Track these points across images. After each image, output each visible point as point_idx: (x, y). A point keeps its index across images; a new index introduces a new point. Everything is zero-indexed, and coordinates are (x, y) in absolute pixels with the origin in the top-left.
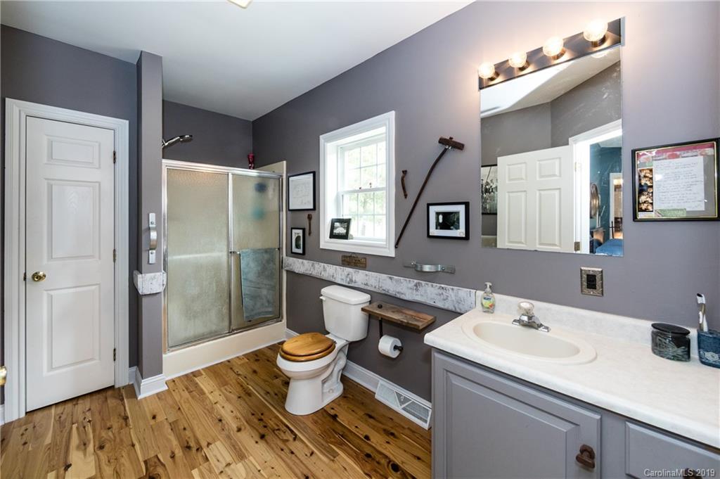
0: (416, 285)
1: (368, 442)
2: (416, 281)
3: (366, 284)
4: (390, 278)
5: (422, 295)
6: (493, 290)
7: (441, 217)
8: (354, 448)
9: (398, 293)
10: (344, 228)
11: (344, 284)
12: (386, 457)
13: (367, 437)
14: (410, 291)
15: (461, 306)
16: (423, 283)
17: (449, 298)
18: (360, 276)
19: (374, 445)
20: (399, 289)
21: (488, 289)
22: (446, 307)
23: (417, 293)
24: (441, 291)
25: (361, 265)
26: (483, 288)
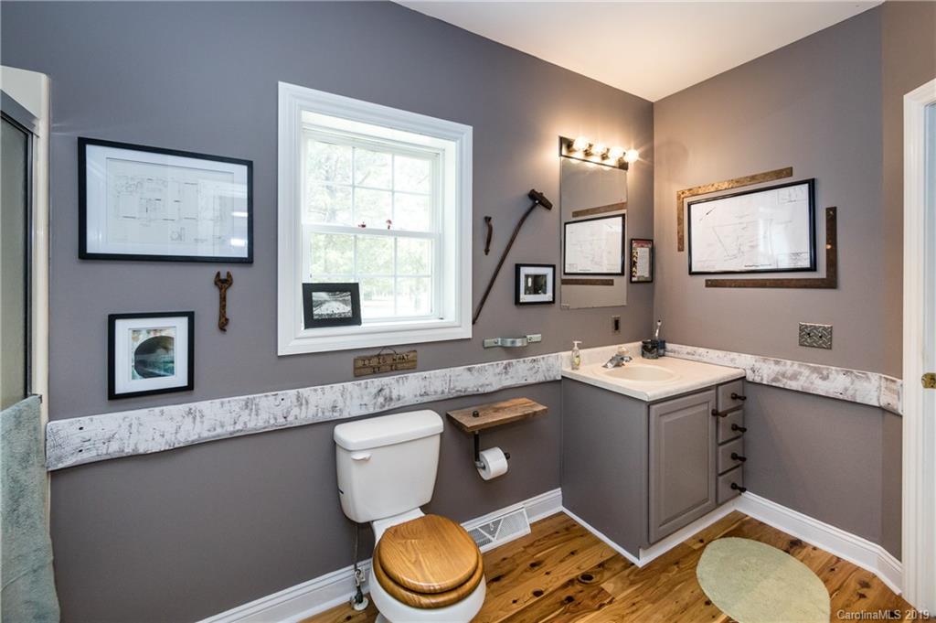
0: (505, 368)
1: (545, 594)
2: (505, 362)
3: (426, 394)
4: (469, 370)
5: (512, 377)
6: (580, 347)
7: (530, 280)
8: (557, 613)
9: (482, 386)
10: (344, 302)
11: (371, 411)
12: (571, 582)
13: (537, 594)
14: (498, 377)
15: (551, 373)
16: (514, 361)
17: (540, 370)
18: (407, 386)
19: (551, 590)
20: (482, 380)
21: (576, 348)
22: (537, 381)
23: (508, 377)
24: (531, 365)
25: (406, 365)
26: (570, 348)
